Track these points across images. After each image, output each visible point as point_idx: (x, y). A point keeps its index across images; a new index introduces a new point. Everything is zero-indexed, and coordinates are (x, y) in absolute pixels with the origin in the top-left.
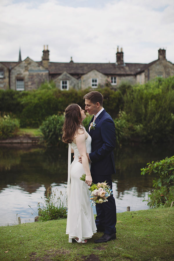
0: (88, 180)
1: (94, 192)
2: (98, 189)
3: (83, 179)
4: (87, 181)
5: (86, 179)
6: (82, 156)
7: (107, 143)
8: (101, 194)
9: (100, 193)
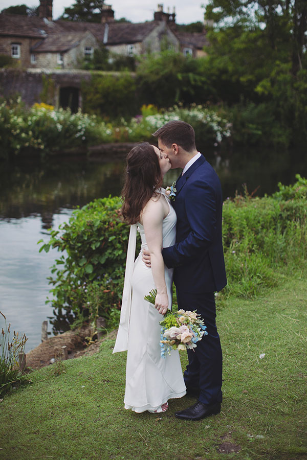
0: (159, 304)
1: (171, 332)
2: (178, 327)
3: (151, 300)
4: (157, 306)
5: (156, 302)
6: (153, 253)
7: (196, 233)
8: (185, 337)
9: (182, 335)
